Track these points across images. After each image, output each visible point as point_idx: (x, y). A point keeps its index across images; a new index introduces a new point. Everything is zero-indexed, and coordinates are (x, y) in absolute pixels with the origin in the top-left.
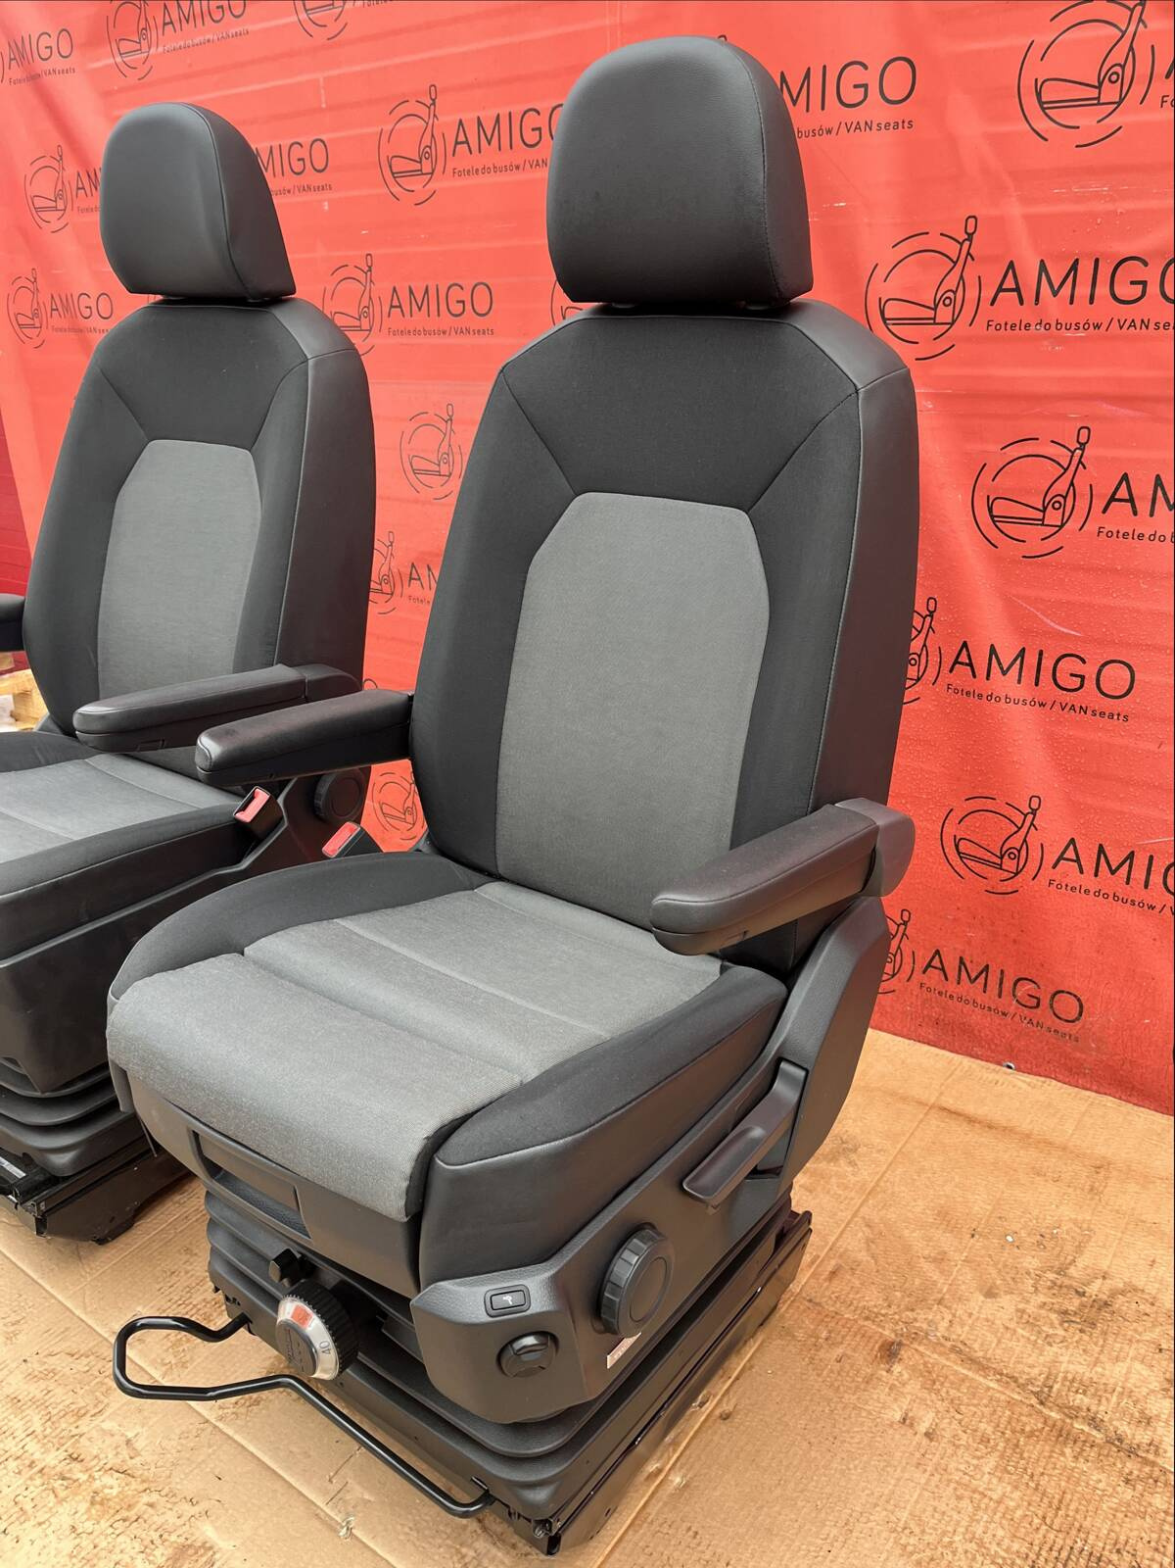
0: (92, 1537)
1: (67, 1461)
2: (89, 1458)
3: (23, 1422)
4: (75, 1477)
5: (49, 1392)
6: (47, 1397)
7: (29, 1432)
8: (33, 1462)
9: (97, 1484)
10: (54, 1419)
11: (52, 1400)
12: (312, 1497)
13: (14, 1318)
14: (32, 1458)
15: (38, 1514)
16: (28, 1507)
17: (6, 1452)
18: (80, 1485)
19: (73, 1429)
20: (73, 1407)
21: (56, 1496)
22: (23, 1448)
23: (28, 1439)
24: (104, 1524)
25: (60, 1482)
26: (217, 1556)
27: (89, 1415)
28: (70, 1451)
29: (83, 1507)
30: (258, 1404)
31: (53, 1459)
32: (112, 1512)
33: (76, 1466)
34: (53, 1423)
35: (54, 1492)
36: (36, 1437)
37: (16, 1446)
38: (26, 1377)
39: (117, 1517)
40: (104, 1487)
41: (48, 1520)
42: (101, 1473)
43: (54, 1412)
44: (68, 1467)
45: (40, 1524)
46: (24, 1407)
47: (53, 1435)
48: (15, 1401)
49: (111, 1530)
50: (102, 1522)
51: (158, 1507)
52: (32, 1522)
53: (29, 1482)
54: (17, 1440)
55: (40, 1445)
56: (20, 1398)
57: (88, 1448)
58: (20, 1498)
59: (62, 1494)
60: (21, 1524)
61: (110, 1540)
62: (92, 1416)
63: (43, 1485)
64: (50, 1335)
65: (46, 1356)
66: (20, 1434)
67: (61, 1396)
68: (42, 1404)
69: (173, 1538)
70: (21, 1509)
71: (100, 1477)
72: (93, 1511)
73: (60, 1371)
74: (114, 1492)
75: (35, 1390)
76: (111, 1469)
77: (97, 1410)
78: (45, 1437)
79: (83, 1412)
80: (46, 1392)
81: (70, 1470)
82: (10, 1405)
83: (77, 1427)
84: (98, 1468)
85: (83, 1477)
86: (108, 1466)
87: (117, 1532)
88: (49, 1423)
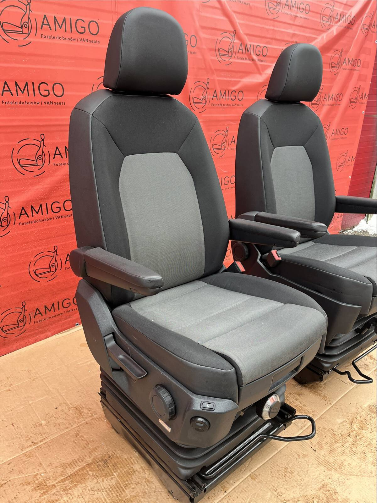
0: (372, 428)
1: (350, 436)
2: (348, 431)
3: (339, 448)
4: (355, 434)
5: (326, 443)
6: (329, 443)
7: (342, 446)
8: (352, 444)
9: (356, 429)
10: (336, 441)
11: (330, 442)
12: (351, 388)
13: (296, 456)
14: (351, 445)
15: (369, 441)
16: (367, 444)
17: (350, 451)
18: (357, 432)
19: (339, 436)
20: (331, 436)
21: (362, 438)
22: (348, 447)
23: (344, 446)
24: (368, 426)
25: (357, 437)
26: (371, 405)
27: (334, 432)
28: (346, 436)
29: (364, 431)
30: (326, 396)
31: (350, 440)
32: (364, 425)
33: (351, 434)
34: (338, 441)
35: (361, 438)
36: (343, 444)
37: (347, 449)
38: (322, 450)
39: (365, 424)
40: (357, 427)
41: (370, 438)
42: (353, 428)
43: (334, 441)
44: (352, 436)
45: (371, 440)
46: (333, 449)
47: (342, 440)
48: (331, 451)
49: (370, 425)
50: (368, 427)
51: (361, 415)
52: (371, 442)
53: (359, 444)
54: (345, 449)
55: (346, 443)
56: (330, 450)
57: (345, 432)
58: (364, 446)
59: (361, 436)
60: (372, 444)
61: (372, 425)
62: (334, 431)
63: (359, 441)
64: (303, 445)
65: (313, 445)
66: (343, 448)
67: (328, 440)
68: (331, 444)
69: (369, 412)
70: (368, 445)
71: (354, 428)
72: (365, 429)
73: (318, 441)
74: (358, 425)
75: (326, 447)
76: (351, 426)
77: (332, 430)
78: (343, 442)
79: (333, 434)
80: (326, 444)
81: (353, 435)
82: (333, 453)
83: (338, 435)
84: (351, 429)
85: (355, 432)
86: (350, 427)
87: (370, 423)
88: (338, 442)
